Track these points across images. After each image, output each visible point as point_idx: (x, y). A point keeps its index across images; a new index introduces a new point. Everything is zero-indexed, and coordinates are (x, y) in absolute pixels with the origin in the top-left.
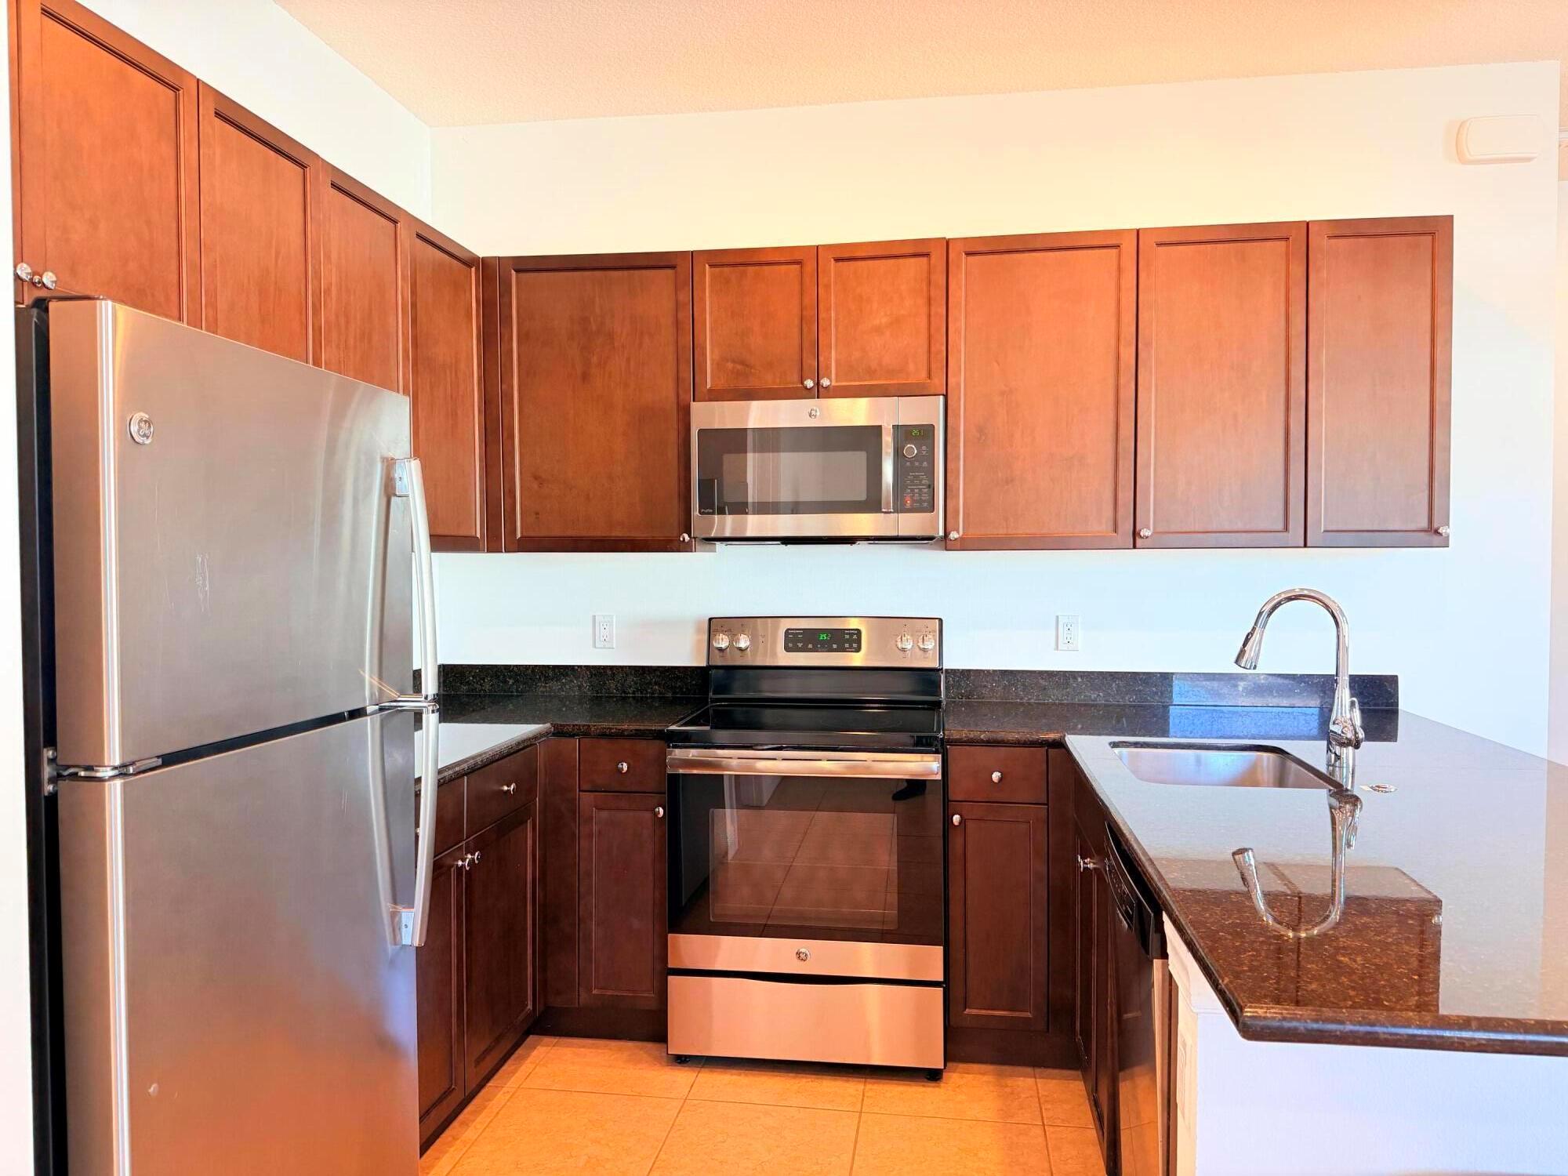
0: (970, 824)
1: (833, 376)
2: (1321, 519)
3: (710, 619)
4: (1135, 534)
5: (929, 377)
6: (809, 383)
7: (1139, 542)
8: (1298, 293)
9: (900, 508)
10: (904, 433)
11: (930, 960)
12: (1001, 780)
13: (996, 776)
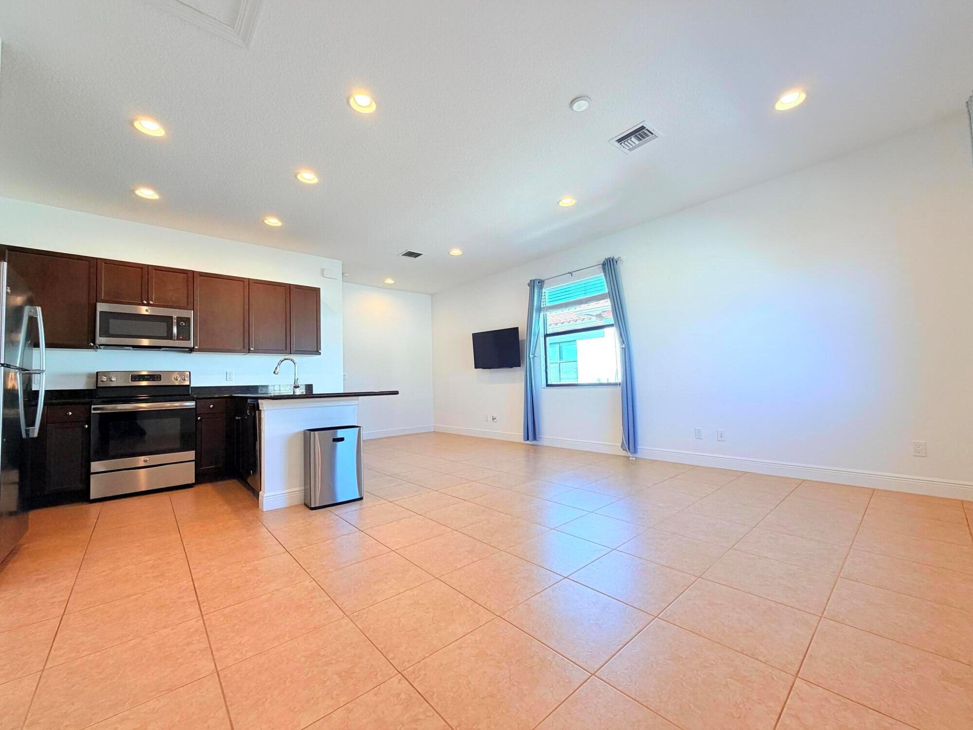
0: (203, 420)
1: (154, 300)
2: (294, 348)
3: (97, 373)
4: (249, 349)
5: (188, 305)
6: (145, 302)
7: (250, 352)
8: (288, 300)
9: (178, 339)
10: (180, 319)
11: (191, 455)
12: (213, 407)
13: (211, 406)
